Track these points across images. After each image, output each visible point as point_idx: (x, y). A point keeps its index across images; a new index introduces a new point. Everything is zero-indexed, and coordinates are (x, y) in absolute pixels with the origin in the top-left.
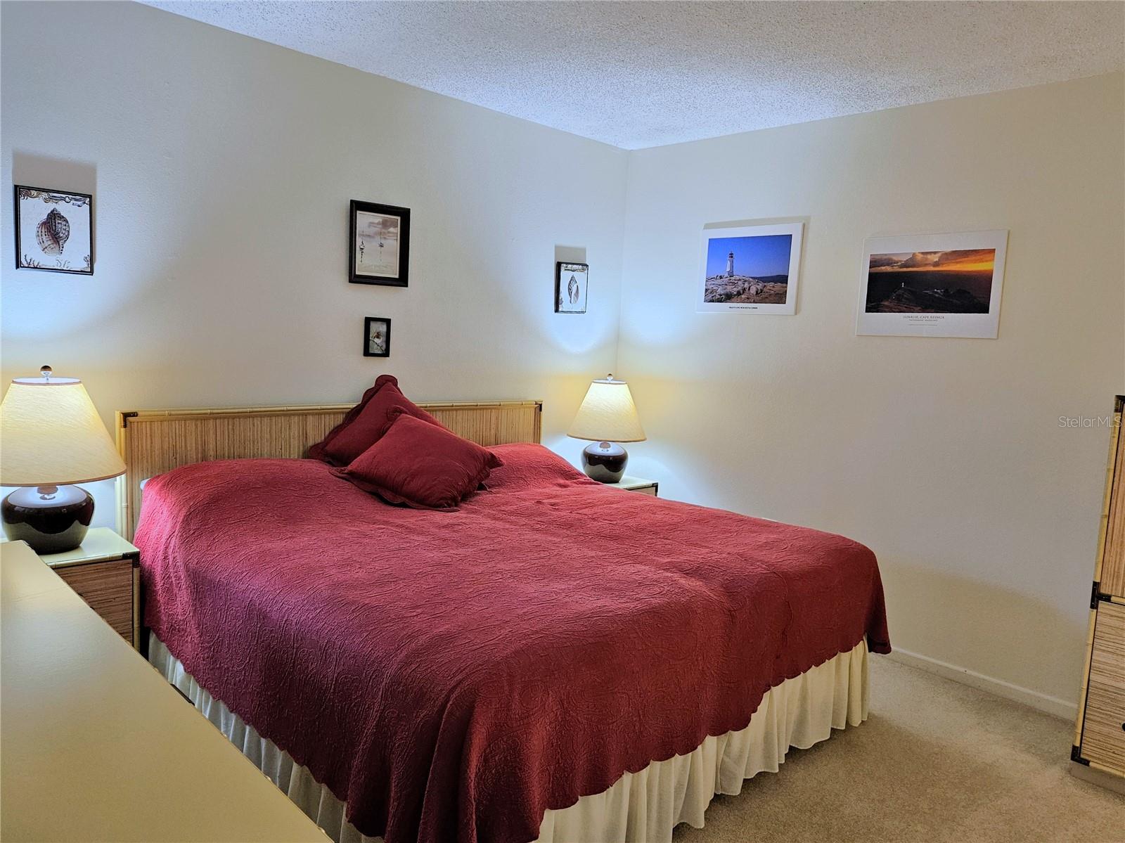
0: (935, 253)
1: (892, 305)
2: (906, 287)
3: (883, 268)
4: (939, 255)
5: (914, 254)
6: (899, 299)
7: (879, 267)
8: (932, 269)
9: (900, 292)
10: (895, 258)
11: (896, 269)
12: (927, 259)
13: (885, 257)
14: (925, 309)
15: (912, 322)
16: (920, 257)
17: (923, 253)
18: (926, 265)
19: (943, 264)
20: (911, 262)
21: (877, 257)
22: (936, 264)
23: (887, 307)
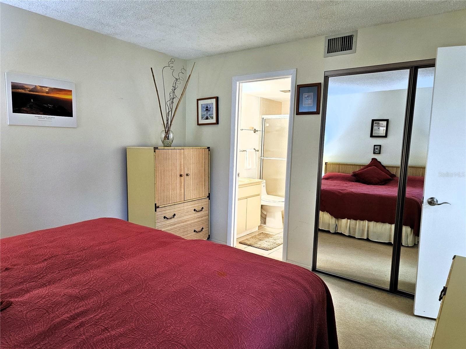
0: (46, 87)
1: (27, 110)
2: (34, 102)
3: (20, 90)
4: (48, 88)
5: (36, 86)
6: (31, 107)
7: (17, 89)
8: (45, 94)
9: (31, 103)
10: (26, 86)
11: (28, 92)
12: (42, 90)
13: (21, 85)
14: (45, 114)
15: (39, 119)
16: (39, 88)
17: (40, 86)
18: (43, 92)
19: (51, 93)
20: (35, 89)
21: (16, 84)
22: (47, 93)
23: (24, 110)
